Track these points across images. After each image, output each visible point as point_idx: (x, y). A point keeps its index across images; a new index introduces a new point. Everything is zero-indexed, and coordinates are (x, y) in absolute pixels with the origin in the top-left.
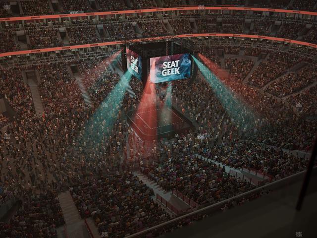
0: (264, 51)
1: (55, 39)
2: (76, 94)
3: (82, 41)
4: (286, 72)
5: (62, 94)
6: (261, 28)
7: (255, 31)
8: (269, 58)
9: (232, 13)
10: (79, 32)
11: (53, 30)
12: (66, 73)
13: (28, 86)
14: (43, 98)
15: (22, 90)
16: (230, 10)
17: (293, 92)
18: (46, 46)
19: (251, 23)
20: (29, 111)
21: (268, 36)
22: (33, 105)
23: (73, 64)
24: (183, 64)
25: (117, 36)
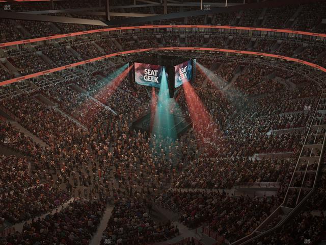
2: (66, 121)
3: (32, 70)
5: (52, 124)
6: (172, 42)
7: (169, 44)
9: (142, 32)
10: (23, 61)
12: (38, 104)
14: (37, 131)
19: (162, 39)
20: (35, 148)
23: (35, 94)
24: (188, 69)
25: (61, 61)
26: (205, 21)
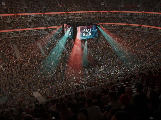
0: (129, 31)
1: (26, 25)
2: (38, 50)
3: (40, 26)
4: (141, 40)
5: (30, 50)
6: (127, 20)
7: (124, 22)
8: (132, 34)
9: (112, 14)
10: (38, 22)
11: (25, 21)
12: (32, 41)
13: (13, 46)
14: (21, 51)
15: (9, 48)
16: (112, 13)
17: (146, 48)
18: (22, 28)
19: (122, 19)
20: (13, 58)
21: (131, 24)
22: (15, 55)
23: (35, 36)
24: (93, 30)
25: (57, 24)
26: (152, 10)
